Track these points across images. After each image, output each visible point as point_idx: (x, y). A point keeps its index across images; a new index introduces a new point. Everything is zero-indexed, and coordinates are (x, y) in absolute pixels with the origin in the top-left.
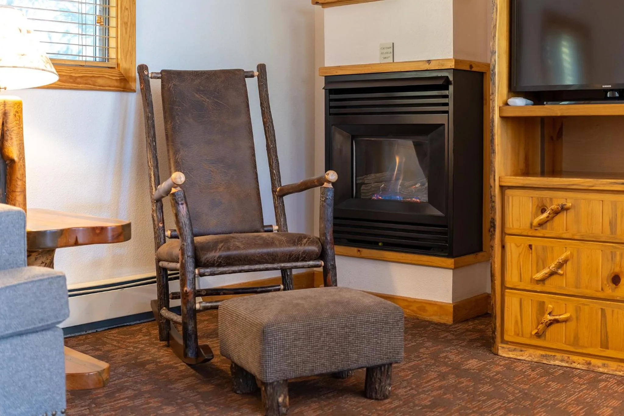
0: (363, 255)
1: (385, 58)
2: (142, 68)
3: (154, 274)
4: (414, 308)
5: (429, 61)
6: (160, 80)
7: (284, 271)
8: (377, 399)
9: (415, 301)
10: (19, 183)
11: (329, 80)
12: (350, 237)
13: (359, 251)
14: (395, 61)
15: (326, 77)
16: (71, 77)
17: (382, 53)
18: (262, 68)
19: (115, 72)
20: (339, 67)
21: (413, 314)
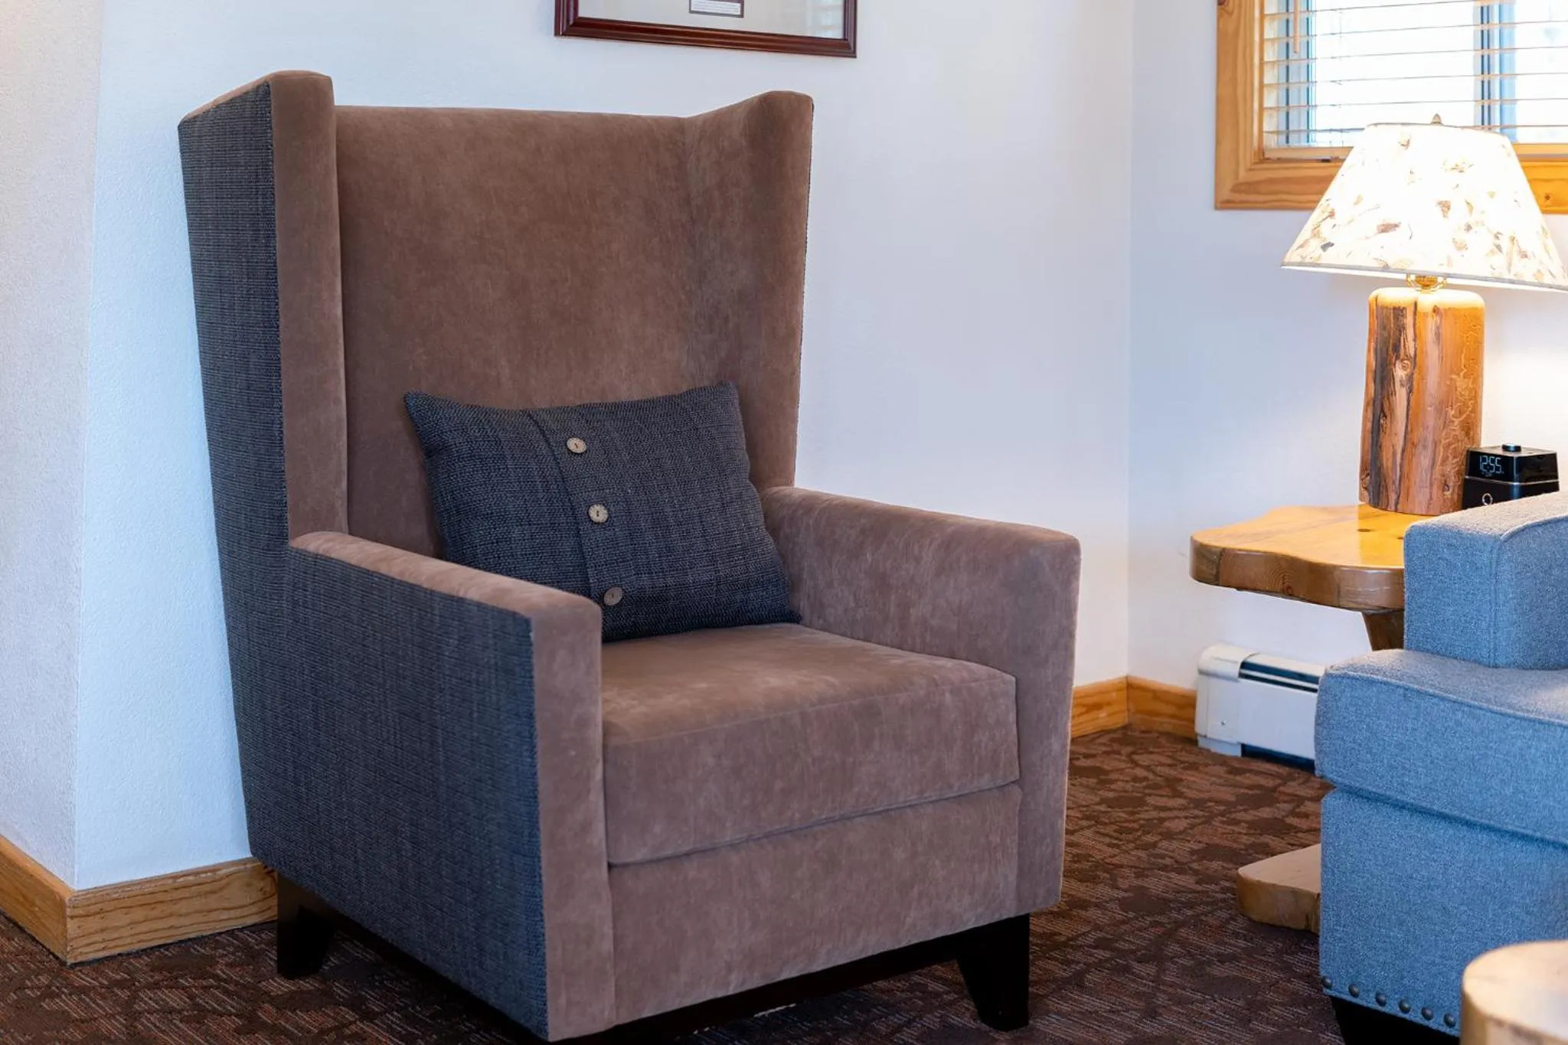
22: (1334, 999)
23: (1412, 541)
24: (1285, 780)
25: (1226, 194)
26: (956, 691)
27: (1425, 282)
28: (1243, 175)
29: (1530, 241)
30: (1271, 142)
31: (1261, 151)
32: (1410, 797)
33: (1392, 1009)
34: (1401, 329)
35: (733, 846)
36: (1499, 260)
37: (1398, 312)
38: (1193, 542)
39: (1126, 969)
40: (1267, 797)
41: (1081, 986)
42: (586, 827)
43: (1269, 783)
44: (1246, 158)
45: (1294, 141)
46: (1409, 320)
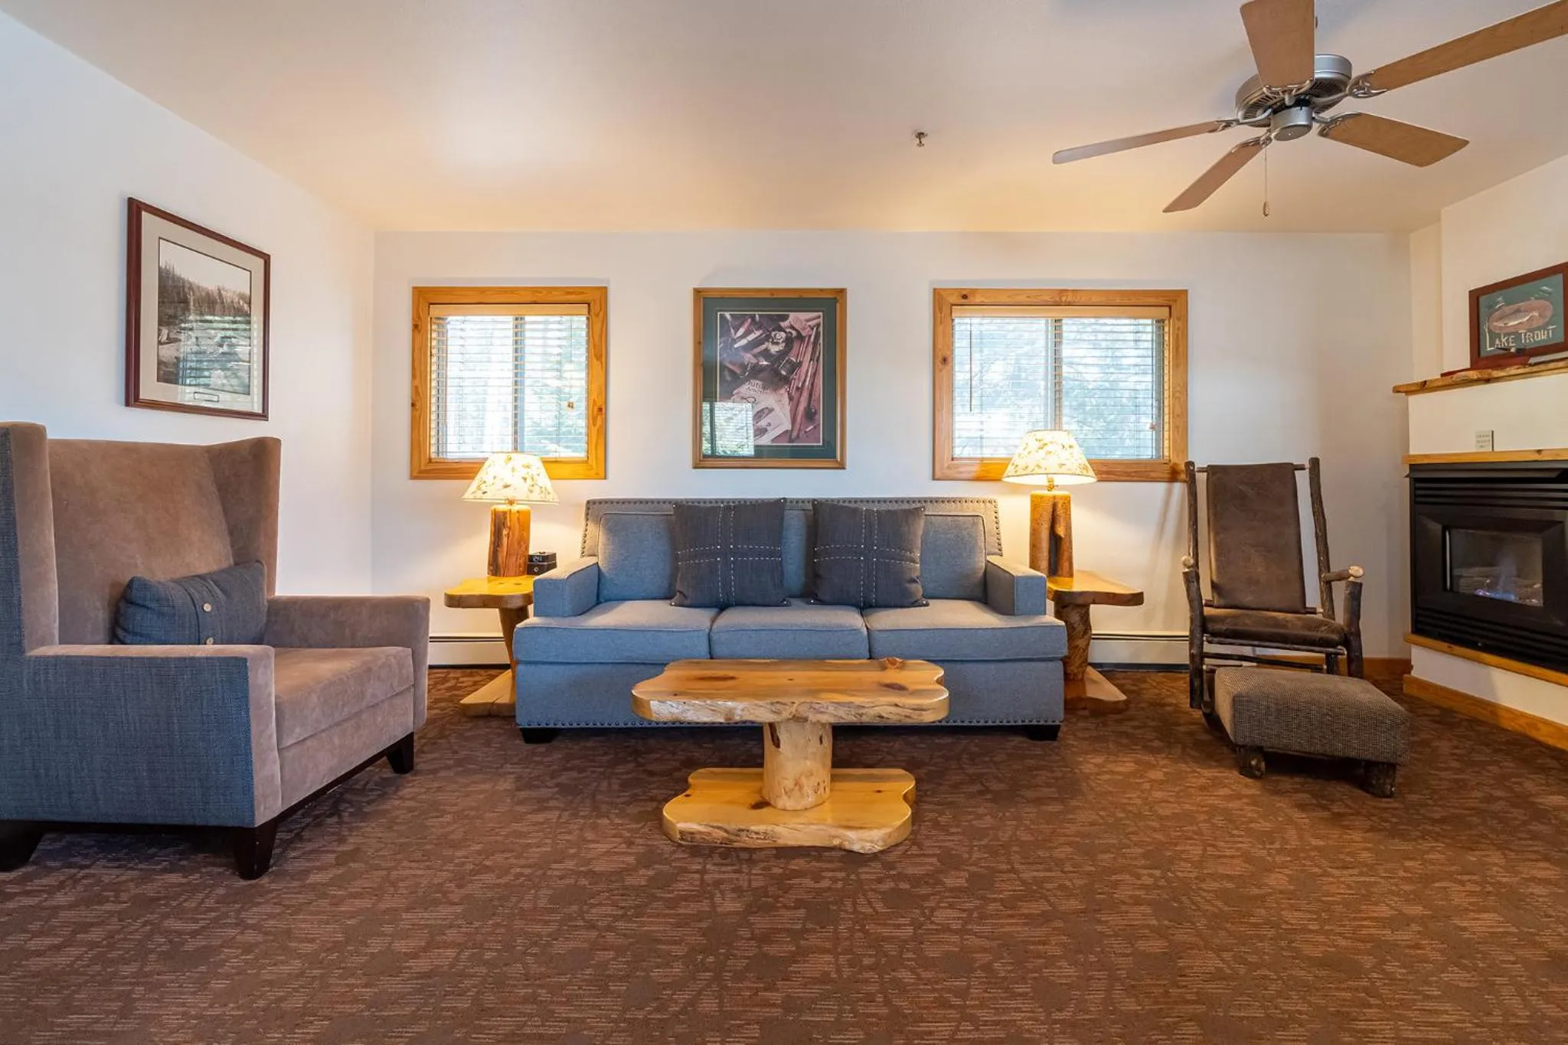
0: (1455, 652)
1: (1482, 447)
2: (1190, 464)
3: (1187, 633)
4: (1522, 721)
5: (1539, 451)
6: (1205, 474)
7: (1328, 655)
8: (1372, 794)
9: (1523, 715)
10: (1066, 554)
11: (1414, 468)
12: (1444, 632)
13: (1449, 647)
14: (1496, 449)
15: (1411, 465)
16: (1126, 472)
17: (1478, 442)
18: (1315, 463)
19: (1167, 467)
20: (1426, 456)
21: (1520, 729)
22: (521, 729)
23: (535, 583)
24: (449, 673)
25: (415, 474)
26: (395, 657)
27: (511, 502)
28: (423, 468)
29: (550, 489)
30: (433, 456)
31: (430, 459)
32: (551, 660)
33: (543, 726)
34: (505, 518)
35: (323, 731)
36: (543, 495)
37: (505, 513)
38: (446, 594)
39: (435, 743)
40: (445, 680)
41: (423, 752)
42: (270, 737)
43: (443, 675)
44: (423, 462)
45: (441, 456)
46: (508, 516)
